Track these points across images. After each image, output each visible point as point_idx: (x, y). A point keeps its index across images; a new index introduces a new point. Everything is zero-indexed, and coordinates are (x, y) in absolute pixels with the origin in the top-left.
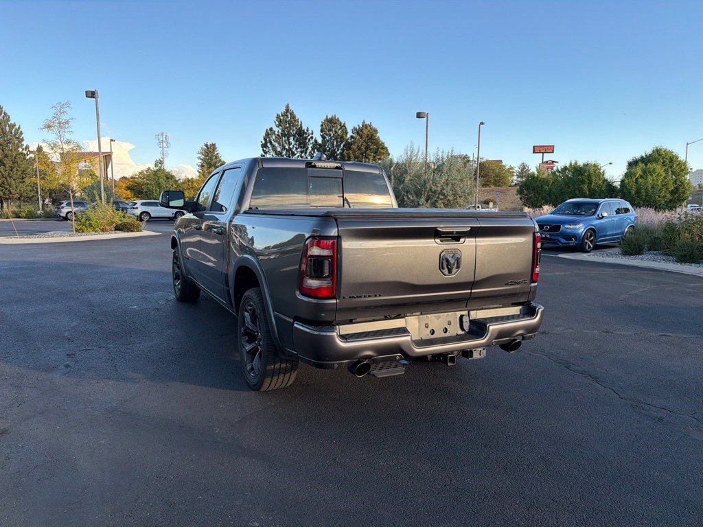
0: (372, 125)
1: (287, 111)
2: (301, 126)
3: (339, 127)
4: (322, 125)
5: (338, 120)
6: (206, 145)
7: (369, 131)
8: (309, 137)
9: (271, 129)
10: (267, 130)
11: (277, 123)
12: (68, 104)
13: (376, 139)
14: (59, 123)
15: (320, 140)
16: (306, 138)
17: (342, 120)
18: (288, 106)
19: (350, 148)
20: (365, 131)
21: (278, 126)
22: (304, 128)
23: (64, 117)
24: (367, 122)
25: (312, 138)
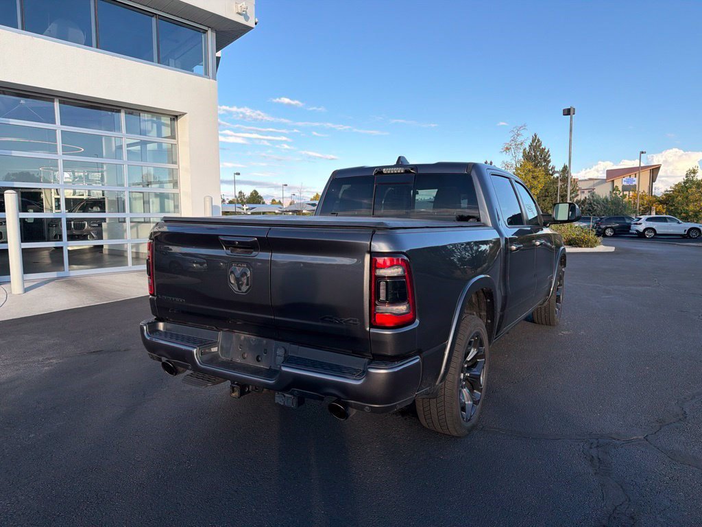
14: (516, 145)
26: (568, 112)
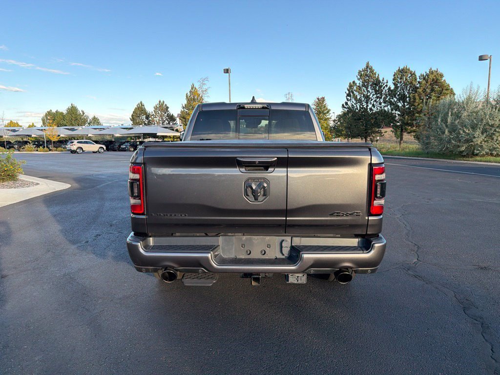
0: (439, 70)
1: (367, 67)
2: (378, 77)
3: (410, 75)
4: (394, 75)
5: (409, 70)
6: (318, 99)
7: (435, 76)
8: (384, 86)
9: (354, 82)
10: (350, 83)
11: (359, 77)
12: (206, 79)
13: (440, 83)
14: (202, 91)
15: (393, 87)
16: (381, 86)
17: (412, 69)
18: (368, 63)
19: (416, 92)
20: (431, 77)
21: (359, 79)
22: (381, 79)
23: (205, 87)
24: (434, 69)
25: (386, 86)
26: (227, 71)
